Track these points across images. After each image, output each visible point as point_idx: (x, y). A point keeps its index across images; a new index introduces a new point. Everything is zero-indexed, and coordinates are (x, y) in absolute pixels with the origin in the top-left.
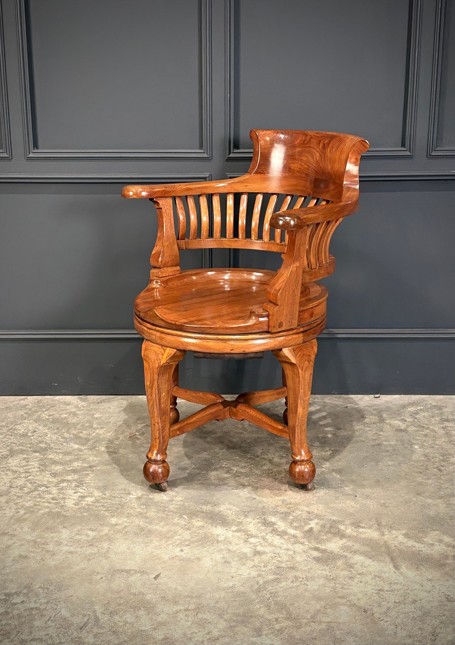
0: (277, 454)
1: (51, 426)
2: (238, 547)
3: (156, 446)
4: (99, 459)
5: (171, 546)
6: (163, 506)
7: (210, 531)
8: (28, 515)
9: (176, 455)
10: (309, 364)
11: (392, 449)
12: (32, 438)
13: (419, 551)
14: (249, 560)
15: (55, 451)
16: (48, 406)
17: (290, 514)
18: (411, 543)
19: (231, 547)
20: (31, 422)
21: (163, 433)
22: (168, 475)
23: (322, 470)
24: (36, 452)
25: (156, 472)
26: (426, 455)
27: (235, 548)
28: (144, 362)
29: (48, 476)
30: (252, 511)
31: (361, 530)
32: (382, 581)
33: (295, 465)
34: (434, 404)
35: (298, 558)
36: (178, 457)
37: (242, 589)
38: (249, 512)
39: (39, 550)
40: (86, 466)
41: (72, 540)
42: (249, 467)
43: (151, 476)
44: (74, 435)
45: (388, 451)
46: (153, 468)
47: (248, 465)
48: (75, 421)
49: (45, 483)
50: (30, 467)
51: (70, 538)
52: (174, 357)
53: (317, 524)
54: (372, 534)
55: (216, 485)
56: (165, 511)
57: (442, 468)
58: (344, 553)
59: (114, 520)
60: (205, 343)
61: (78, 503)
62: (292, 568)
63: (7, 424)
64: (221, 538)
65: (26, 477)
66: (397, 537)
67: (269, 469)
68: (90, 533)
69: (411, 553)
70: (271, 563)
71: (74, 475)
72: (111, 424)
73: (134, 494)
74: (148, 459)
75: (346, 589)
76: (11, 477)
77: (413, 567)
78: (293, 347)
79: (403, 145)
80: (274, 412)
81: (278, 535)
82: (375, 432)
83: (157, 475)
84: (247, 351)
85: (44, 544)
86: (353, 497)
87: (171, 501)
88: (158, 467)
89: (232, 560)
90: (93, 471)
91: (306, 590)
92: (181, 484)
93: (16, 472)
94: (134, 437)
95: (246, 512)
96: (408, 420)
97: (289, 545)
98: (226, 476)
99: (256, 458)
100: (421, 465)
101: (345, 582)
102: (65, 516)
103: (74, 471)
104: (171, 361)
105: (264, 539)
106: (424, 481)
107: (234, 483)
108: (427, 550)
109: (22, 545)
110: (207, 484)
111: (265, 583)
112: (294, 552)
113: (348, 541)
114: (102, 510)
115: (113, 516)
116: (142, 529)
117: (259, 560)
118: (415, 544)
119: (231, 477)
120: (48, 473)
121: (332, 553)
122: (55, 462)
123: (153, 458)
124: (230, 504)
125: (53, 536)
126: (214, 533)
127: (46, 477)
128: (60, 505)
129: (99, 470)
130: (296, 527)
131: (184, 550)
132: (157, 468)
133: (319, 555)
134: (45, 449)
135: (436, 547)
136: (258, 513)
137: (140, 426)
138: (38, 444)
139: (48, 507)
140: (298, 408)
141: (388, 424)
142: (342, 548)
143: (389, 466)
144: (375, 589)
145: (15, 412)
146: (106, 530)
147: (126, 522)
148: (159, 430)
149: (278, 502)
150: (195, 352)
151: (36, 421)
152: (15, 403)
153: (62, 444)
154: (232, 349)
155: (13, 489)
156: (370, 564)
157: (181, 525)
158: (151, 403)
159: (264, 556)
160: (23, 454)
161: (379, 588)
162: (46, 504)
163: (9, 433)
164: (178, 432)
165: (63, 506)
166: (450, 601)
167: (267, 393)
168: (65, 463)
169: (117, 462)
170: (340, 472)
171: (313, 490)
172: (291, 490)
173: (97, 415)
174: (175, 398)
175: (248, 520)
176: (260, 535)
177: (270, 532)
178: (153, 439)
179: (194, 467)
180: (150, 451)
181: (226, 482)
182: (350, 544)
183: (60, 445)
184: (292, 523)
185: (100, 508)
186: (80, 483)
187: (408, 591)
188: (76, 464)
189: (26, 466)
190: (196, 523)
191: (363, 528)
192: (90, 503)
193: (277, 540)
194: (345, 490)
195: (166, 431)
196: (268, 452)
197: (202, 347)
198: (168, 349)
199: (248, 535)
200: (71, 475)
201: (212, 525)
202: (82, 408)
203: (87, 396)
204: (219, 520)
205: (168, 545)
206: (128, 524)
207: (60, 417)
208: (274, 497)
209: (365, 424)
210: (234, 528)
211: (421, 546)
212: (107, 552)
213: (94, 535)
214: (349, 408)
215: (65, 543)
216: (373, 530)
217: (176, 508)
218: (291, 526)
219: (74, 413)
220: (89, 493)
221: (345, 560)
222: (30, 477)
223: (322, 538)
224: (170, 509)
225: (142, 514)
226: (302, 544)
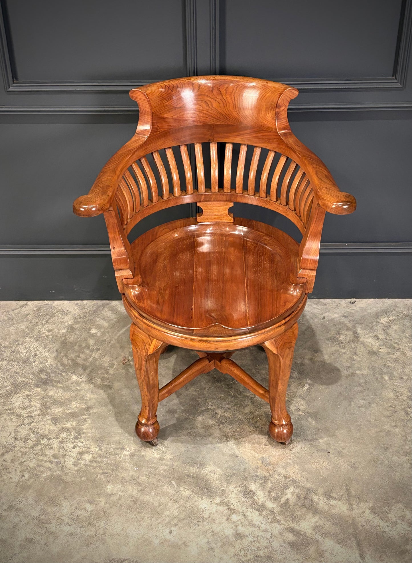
1: (51, 346)
2: (221, 528)
3: (146, 412)
4: (96, 396)
5: (161, 525)
6: (153, 467)
7: (196, 503)
8: (32, 481)
11: (364, 381)
12: (34, 364)
13: (383, 532)
14: (231, 546)
15: (55, 384)
16: (48, 317)
17: (268, 479)
18: (376, 521)
19: (215, 528)
20: (32, 340)
23: (299, 413)
24: (37, 386)
27: (218, 530)
30: (234, 475)
31: (333, 502)
33: (274, 427)
34: (405, 313)
35: (275, 544)
38: (231, 477)
39: (44, 531)
40: (84, 407)
41: (72, 516)
42: (232, 409)
44: (72, 360)
45: (360, 384)
46: (143, 429)
47: (231, 407)
48: (72, 339)
49: (47, 433)
50: (32, 409)
51: (71, 514)
53: (293, 493)
54: (341, 508)
55: (203, 436)
56: (155, 475)
57: (409, 410)
58: (317, 536)
59: (109, 488)
61: (77, 462)
62: (269, 558)
63: (10, 344)
64: (206, 514)
65: (29, 424)
66: (364, 512)
67: (251, 413)
68: (89, 507)
69: (375, 535)
70: (250, 550)
71: (73, 421)
72: (105, 344)
73: (128, 449)
76: (15, 424)
77: (377, 555)
78: (274, 339)
81: (257, 510)
82: (350, 355)
83: (148, 434)
85: (47, 522)
86: (326, 454)
87: (161, 459)
89: (215, 546)
90: (89, 415)
92: (170, 435)
93: (20, 416)
94: (128, 363)
95: (228, 476)
96: (380, 337)
97: (267, 524)
98: (212, 422)
99: (239, 396)
100: (390, 405)
102: (66, 482)
103: (73, 415)
105: (244, 516)
106: (391, 429)
107: (218, 434)
108: (390, 531)
110: (194, 435)
113: (320, 519)
114: (99, 473)
115: (108, 482)
116: (135, 502)
117: (240, 546)
118: (380, 521)
119: (216, 425)
121: (305, 535)
122: (56, 402)
124: (214, 463)
125: (55, 510)
126: (200, 507)
127: (48, 424)
128: (61, 465)
129: (95, 413)
130: (273, 498)
131: (173, 532)
132: (147, 429)
133: (294, 539)
134: (46, 382)
135: (398, 526)
136: (240, 478)
138: (39, 374)
139: (50, 469)
140: (279, 386)
141: (362, 343)
142: (314, 529)
143: (361, 407)
145: (17, 325)
146: (102, 502)
147: (120, 490)
149: (259, 461)
151: (37, 339)
152: (16, 311)
153: (61, 375)
155: (17, 442)
156: (339, 551)
157: (169, 494)
159: (244, 540)
160: (25, 389)
162: (48, 465)
163: (12, 357)
165: (63, 467)
168: (65, 402)
169: (112, 400)
170: (316, 417)
171: (290, 445)
172: (270, 444)
173: (93, 331)
175: (230, 488)
176: (241, 510)
177: (251, 506)
179: (182, 408)
181: (211, 431)
182: (321, 522)
183: (59, 376)
184: (270, 493)
185: (98, 470)
186: (79, 433)
188: (75, 405)
189: (29, 407)
190: (183, 492)
191: (334, 499)
192: (88, 463)
193: (255, 517)
194: (319, 443)
195: (155, 400)
198: (155, 340)
199: (230, 510)
200: (70, 421)
201: (198, 496)
202: (79, 320)
203: (83, 301)
204: (205, 489)
205: (158, 524)
206: (122, 494)
207: (59, 333)
208: (254, 453)
209: (340, 343)
210: (218, 500)
211: (386, 524)
212: (104, 533)
213: (92, 509)
214: (326, 318)
215: (66, 521)
216: (342, 502)
217: (166, 470)
218: (269, 497)
219: (72, 327)
220: (86, 447)
221: (317, 546)
222: (33, 424)
223: (297, 513)
224: (160, 471)
225: (134, 479)
226: (279, 522)
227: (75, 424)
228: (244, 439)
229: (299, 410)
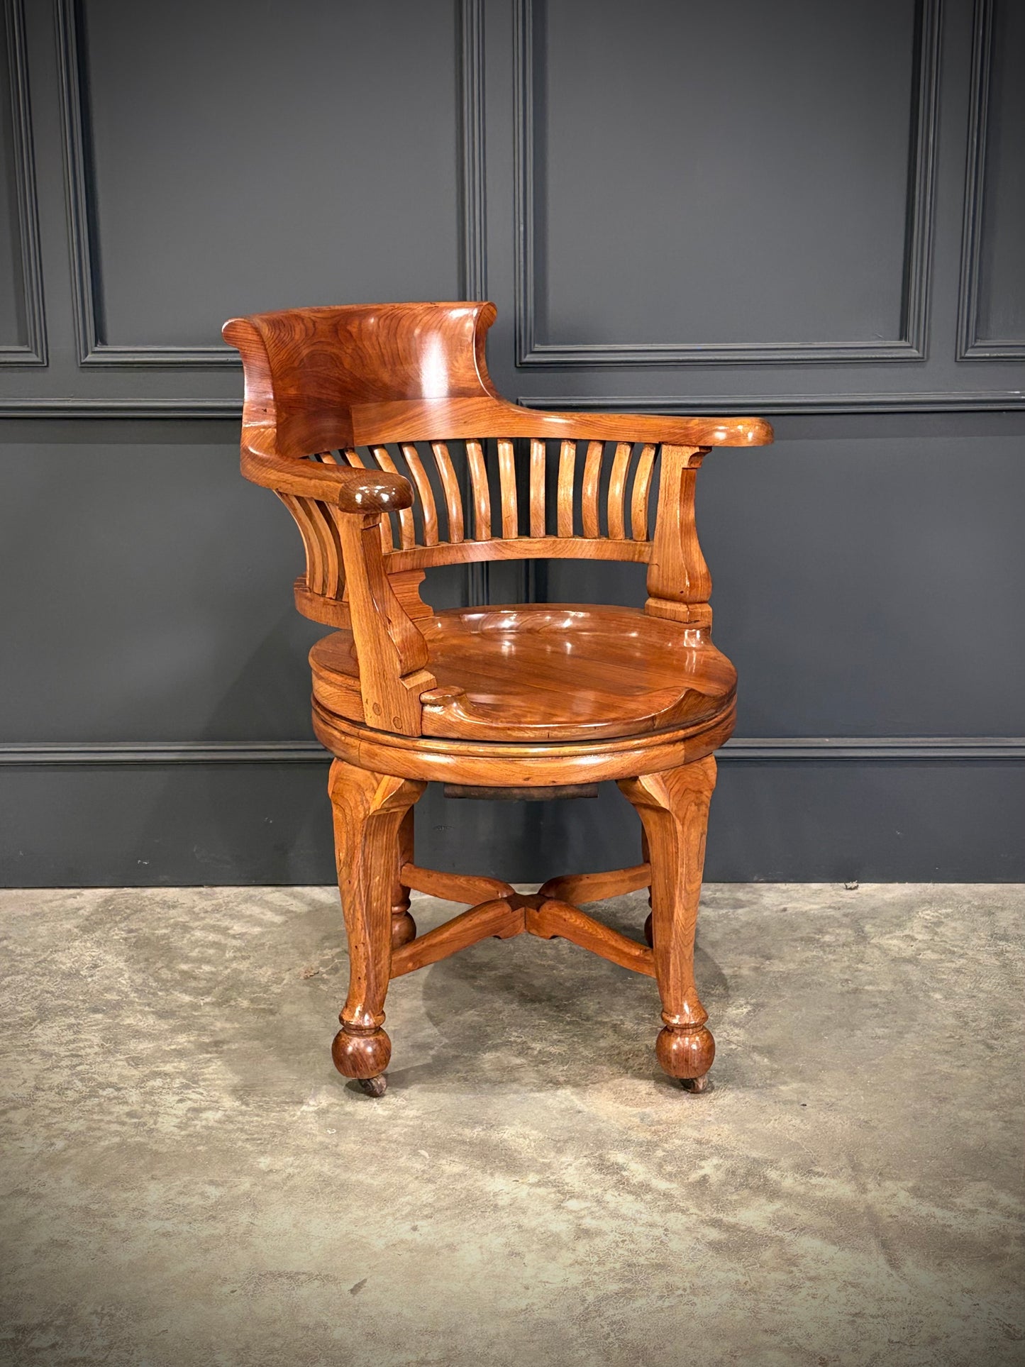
0: (631, 1013)
1: (131, 953)
2: (541, 1220)
3: (360, 996)
4: (237, 1025)
5: (390, 1219)
6: (374, 1129)
7: (479, 1184)
8: (72, 1152)
9: (409, 1016)
10: (699, 810)
11: (884, 1000)
12: (89, 980)
13: (944, 1225)
14: (566, 1249)
15: (139, 1008)
16: (128, 911)
17: (657, 1146)
18: (926, 1209)
19: (526, 1221)
20: (89, 945)
21: (376, 965)
22: (386, 1061)
23: (730, 1047)
24: (96, 1011)
25: (360, 1054)
26: (958, 1015)
27: (534, 1224)
28: (334, 807)
29: (119, 1063)
30: (571, 1139)
31: (815, 1180)
32: (862, 1295)
33: (670, 1035)
34: (976, 903)
35: (675, 1245)
36: (411, 1021)
37: (547, 1315)
38: (566, 1142)
39: (95, 1230)
40: (207, 1041)
41: (169, 1206)
42: (568, 1041)
43: (348, 1063)
44: (182, 973)
45: (876, 1006)
46: (354, 1044)
47: (565, 1038)
48: (185, 942)
49: (114, 1079)
50: (81, 1045)
51: (166, 1203)
52: (398, 796)
53: (717, 1167)
54: (839, 1188)
55: (495, 1083)
56: (378, 1141)
57: (993, 1041)
58: (778, 1233)
59: (264, 1162)
60: (467, 764)
61: (186, 1124)
62: (661, 1267)
63: (35, 950)
64: (502, 1199)
65: (72, 1067)
66: (895, 1195)
67: (612, 1047)
68: (213, 1192)
69: (925, 1230)
70: (614, 1255)
71: (180, 1062)
72: (264, 949)
73: (312, 1103)
74: (343, 1024)
75: (780, 1312)
76: (38, 1067)
77: (931, 1263)
78: (661, 773)
79: (903, 335)
80: (626, 922)
81: (630, 1192)
82: (847, 963)
83: (362, 1059)
84: (561, 781)
85: (106, 1215)
86: (799, 1107)
87: (393, 1118)
88: (364, 1042)
89: (525, 1249)
90: (221, 1052)
91: (691, 1316)
92: (418, 1080)
93: (51, 1055)
94: (317, 976)
95: (559, 1141)
96: (920, 937)
97: (654, 1214)
98: (518, 1061)
99: (585, 1023)
100: (948, 1035)
101: (778, 1298)
102: (155, 1154)
103: (180, 1054)
104: (395, 804)
105: (598, 1201)
106: (955, 1071)
107: (534, 1078)
108: (963, 1224)
109: (58, 1218)
110: (474, 1081)
111: (600, 1300)
112: (666, 1230)
113: (786, 1206)
114: (239, 1139)
115: (263, 1153)
116: (327, 1182)
117: (588, 1248)
118: (935, 1210)
119: (529, 1065)
120: (122, 1057)
121: (749, 1231)
122: (137, 1034)
123: (354, 1022)
124: (525, 1123)
125: (128, 1198)
126: (488, 1189)
127: (119, 1066)
128: (145, 1128)
129: (236, 1049)
130: (670, 1174)
131: (419, 1228)
132: (362, 1045)
133: (722, 1237)
134: (117, 1005)
135: (980, 1217)
136: (588, 1145)
137: (329, 954)
138: (102, 994)
139: (117, 1133)
140: (676, 910)
141: (876, 946)
142: (771, 1222)
143: (878, 1037)
144: (845, 1311)
145: (53, 924)
146: (245, 1184)
147: (291, 1165)
148: (367, 958)
149: (633, 1119)
150: (446, 784)
151: (99, 944)
152: (54, 904)
153: (154, 994)
154: (527, 776)
155: (40, 1094)
156: (836, 1256)
157: (412, 1171)
158: (349, 900)
159: (597, 1240)
160: (67, 1016)
161: (853, 1310)
162: (115, 1127)
163: (38, 969)
164: (410, 965)
165: (151, 1131)
166: (1013, 1339)
167: (609, 877)
168: (160, 1034)
169: (275, 1032)
170: (770, 1052)
171: (710, 1092)
172: (661, 1092)
173: (235, 931)
174: (406, 891)
175: (563, 1159)
176: (589, 1193)
177: (614, 1187)
178: (354, 979)
179: (447, 1041)
180: (346, 1006)
181: (517, 1075)
182: (790, 1211)
183: (151, 996)
184: (660, 1166)
185: (235, 1135)
186: (193, 1080)
187: (919, 1317)
188: (184, 1039)
189: (74, 1041)
190: (447, 1167)
191: (820, 1176)
192: (212, 1123)
193: (628, 1204)
194: (780, 1091)
195: (382, 962)
196: (611, 1009)
197: (462, 773)
198: (387, 777)
199: (562, 1194)
200: (172, 1062)
201: (484, 1172)
202: (202, 915)
203: (215, 889)
204: (500, 1161)
205: (383, 1216)
206: (296, 1171)
207: (153, 934)
208: (622, 1107)
209: (823, 946)
210: (533, 1178)
211: (948, 1214)
212: (248, 1232)
213: (218, 1194)
214: (789, 911)
215: (155, 1212)
216: (840, 1180)
217: (405, 1133)
218: (660, 1173)
219: (184, 925)
220: (211, 1101)
221: (779, 1248)
222: (79, 1068)
223: (729, 1198)
224: (391, 1136)
225: (327, 1148)
226: (683, 1211)
227: (183, 1066)
228: (597, 1086)
229: (730, 1042)
